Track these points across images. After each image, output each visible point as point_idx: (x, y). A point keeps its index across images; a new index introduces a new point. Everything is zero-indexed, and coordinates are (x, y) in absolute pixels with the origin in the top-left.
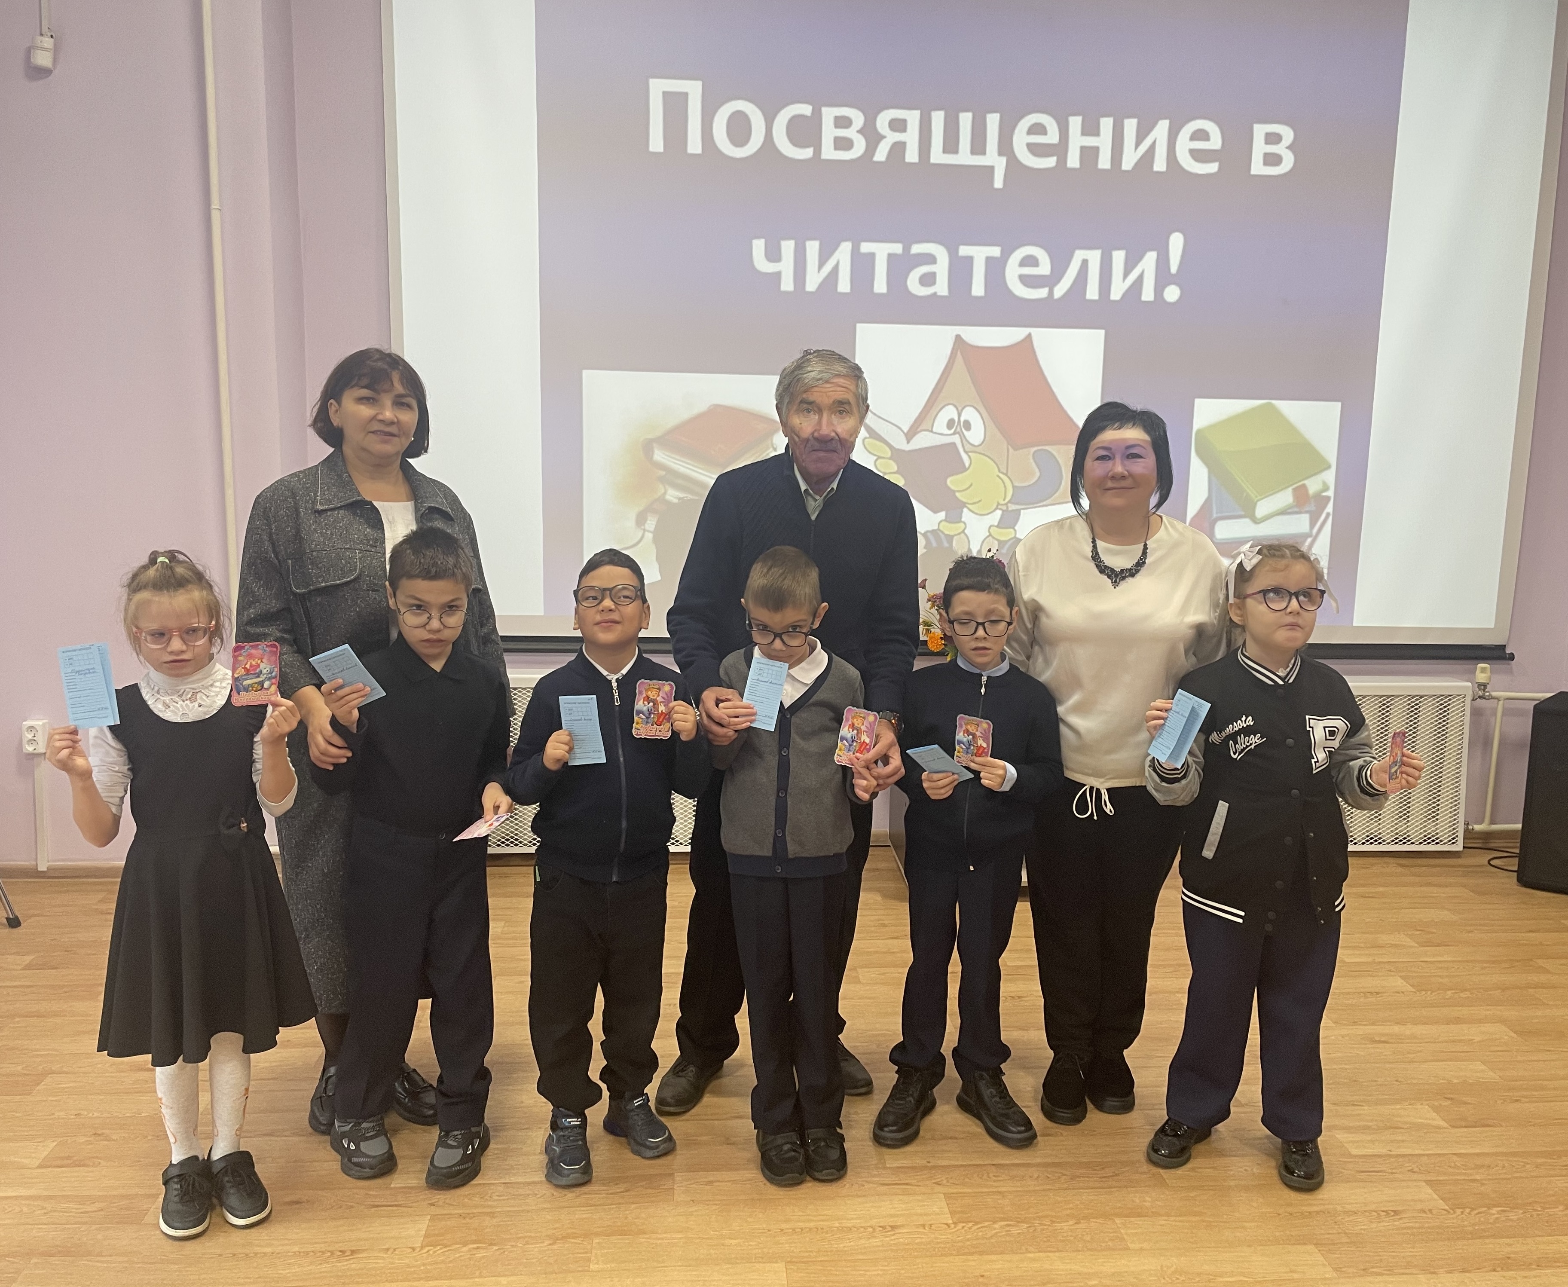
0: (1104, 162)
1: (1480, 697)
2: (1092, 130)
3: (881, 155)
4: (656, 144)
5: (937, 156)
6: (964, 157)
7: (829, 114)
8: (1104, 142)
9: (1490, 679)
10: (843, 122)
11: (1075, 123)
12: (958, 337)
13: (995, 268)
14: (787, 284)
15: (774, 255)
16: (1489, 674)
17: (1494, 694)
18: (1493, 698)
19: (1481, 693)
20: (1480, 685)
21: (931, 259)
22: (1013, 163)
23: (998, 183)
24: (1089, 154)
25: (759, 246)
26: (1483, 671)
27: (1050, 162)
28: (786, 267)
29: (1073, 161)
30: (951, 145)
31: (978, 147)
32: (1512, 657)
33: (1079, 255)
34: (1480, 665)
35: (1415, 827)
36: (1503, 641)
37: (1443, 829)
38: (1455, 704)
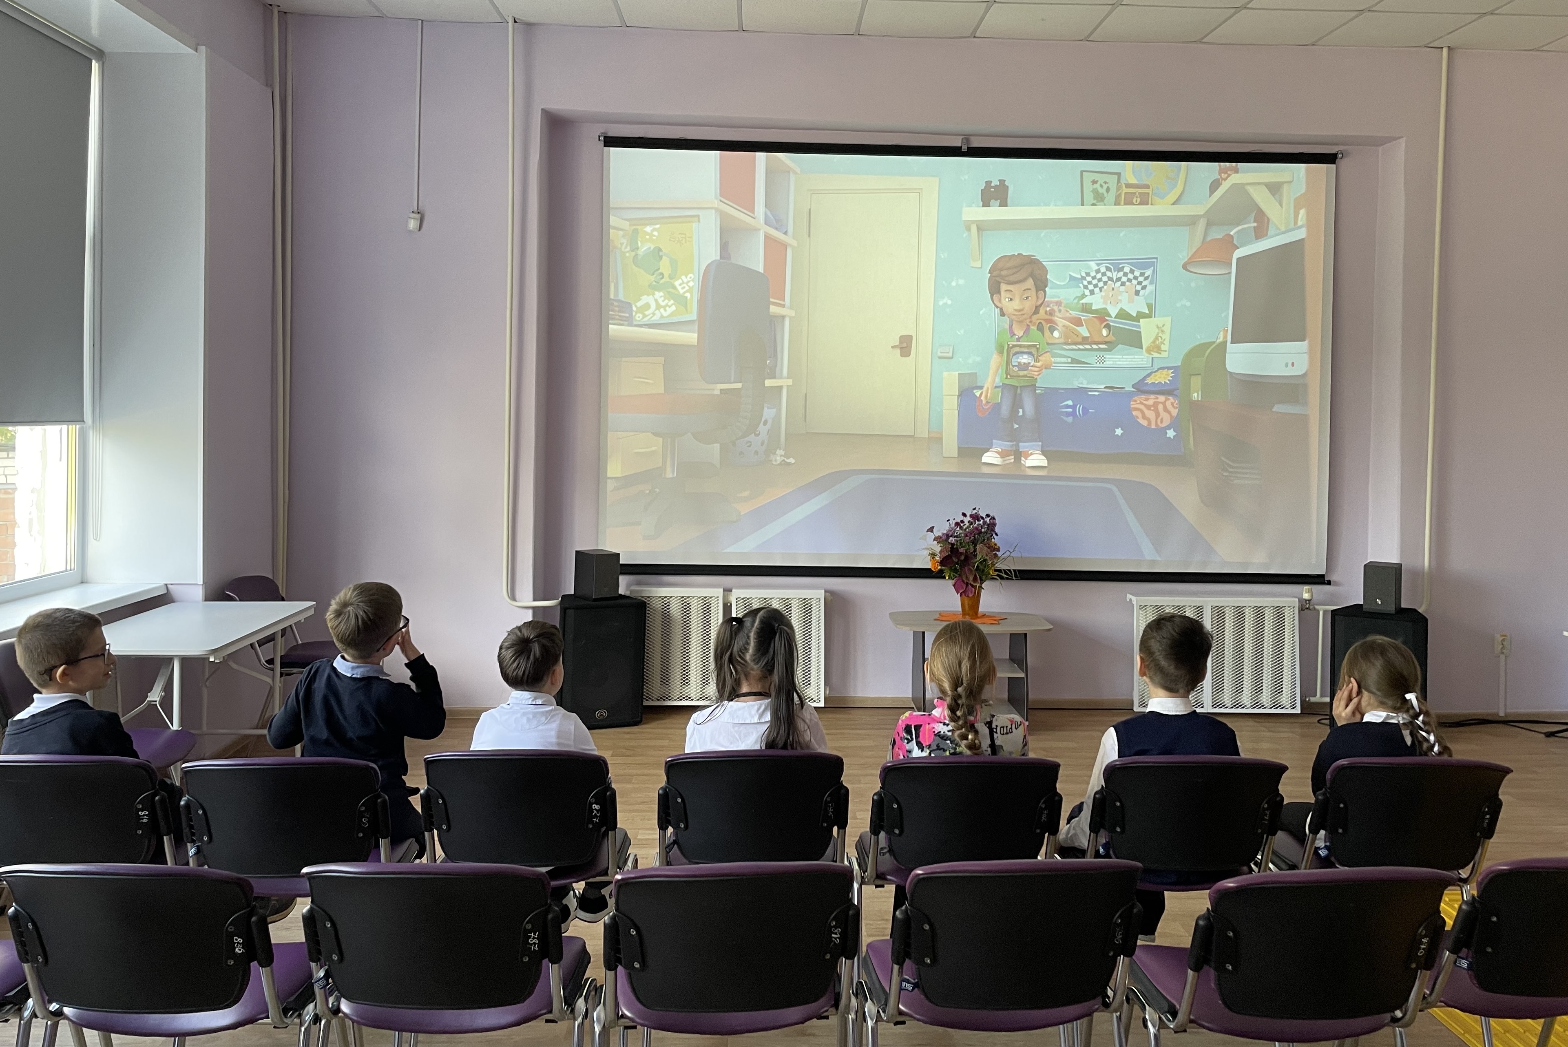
9: (1312, 596)
16: (1311, 593)
17: (1317, 607)
18: (1318, 610)
19: (1307, 607)
20: (1306, 600)
26: (1306, 592)
32: (1330, 583)
34: (1306, 587)
35: (1266, 697)
36: (1324, 573)
37: (1285, 699)
38: (1288, 614)
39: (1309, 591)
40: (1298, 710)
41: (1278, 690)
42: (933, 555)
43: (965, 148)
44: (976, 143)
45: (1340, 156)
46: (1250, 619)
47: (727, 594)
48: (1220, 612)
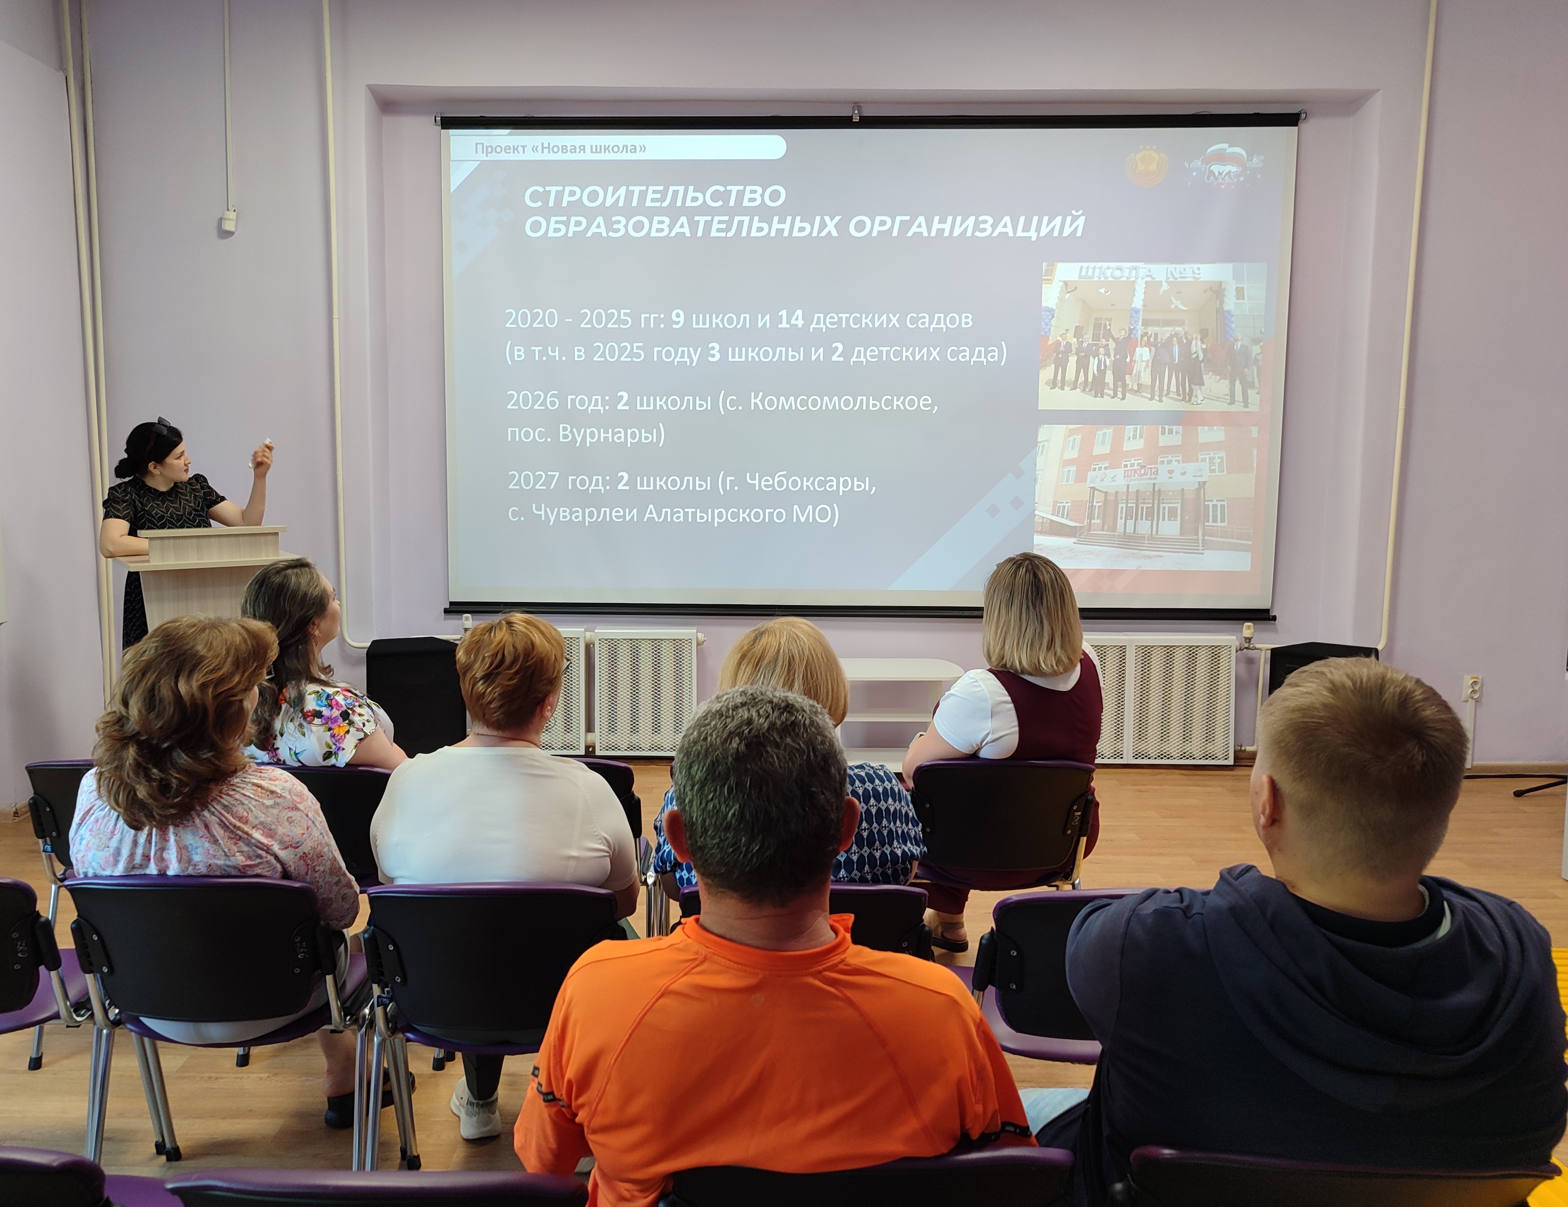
1: (1246, 648)
9: (1253, 633)
16: (1252, 630)
17: (1257, 646)
18: (1256, 649)
19: (1246, 645)
20: (1246, 638)
26: (1248, 629)
32: (1274, 618)
34: (1247, 624)
35: (1195, 746)
36: (1267, 607)
37: (1217, 748)
38: (1224, 654)
39: (1249, 627)
40: (1231, 762)
41: (1209, 737)
43: (856, 119)
44: (868, 112)
45: (1303, 116)
46: (1180, 660)
47: (588, 634)
48: (1146, 652)
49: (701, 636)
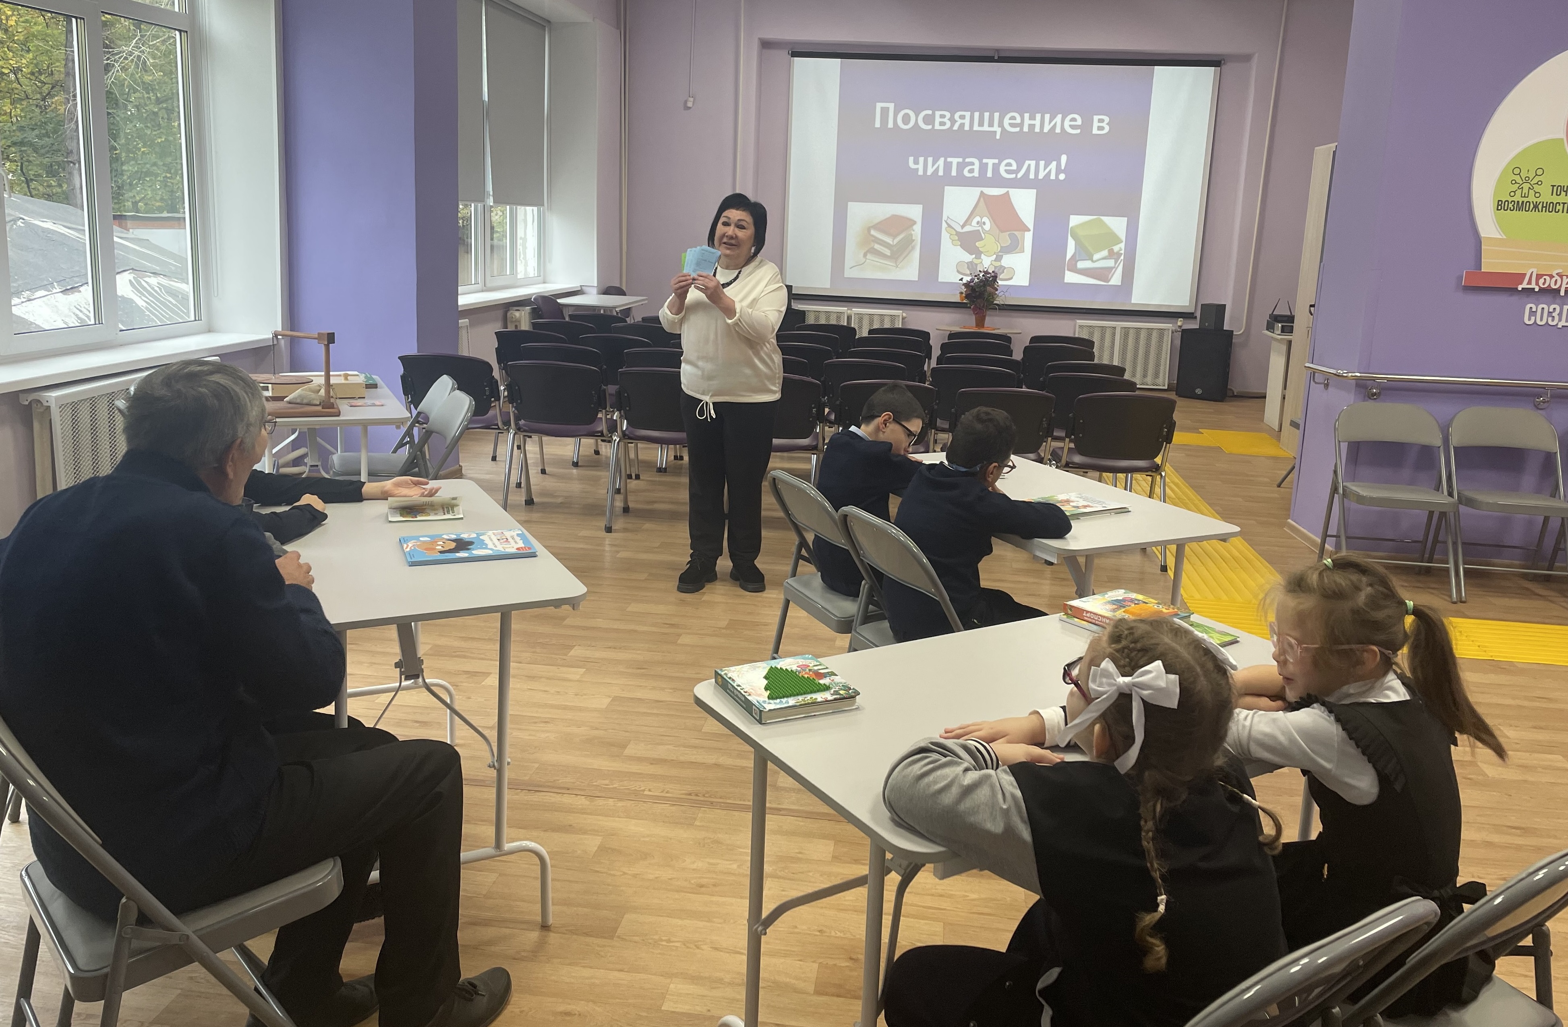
0: (1037, 130)
2: (1032, 118)
3: (956, 128)
4: (878, 124)
5: (976, 128)
6: (986, 128)
7: (938, 113)
8: (1037, 122)
9: (1182, 324)
10: (942, 116)
11: (1027, 116)
12: (982, 192)
13: (996, 167)
14: (921, 173)
15: (916, 162)
19: (1179, 330)
20: (1179, 327)
21: (973, 164)
22: (1004, 130)
23: (998, 137)
24: (1032, 127)
25: (911, 159)
27: (1017, 129)
28: (920, 167)
29: (1026, 129)
30: (981, 124)
31: (991, 124)
32: (1195, 318)
33: (1027, 162)
34: (1180, 319)
35: (1149, 379)
36: (1192, 310)
37: (1160, 380)
38: (1166, 333)
39: (1181, 321)
40: (1166, 387)
41: (1156, 375)
42: (961, 293)
43: (996, 58)
44: (1003, 54)
45: (1223, 62)
46: (1143, 335)
47: (849, 311)
48: (1126, 330)
49: (904, 315)
